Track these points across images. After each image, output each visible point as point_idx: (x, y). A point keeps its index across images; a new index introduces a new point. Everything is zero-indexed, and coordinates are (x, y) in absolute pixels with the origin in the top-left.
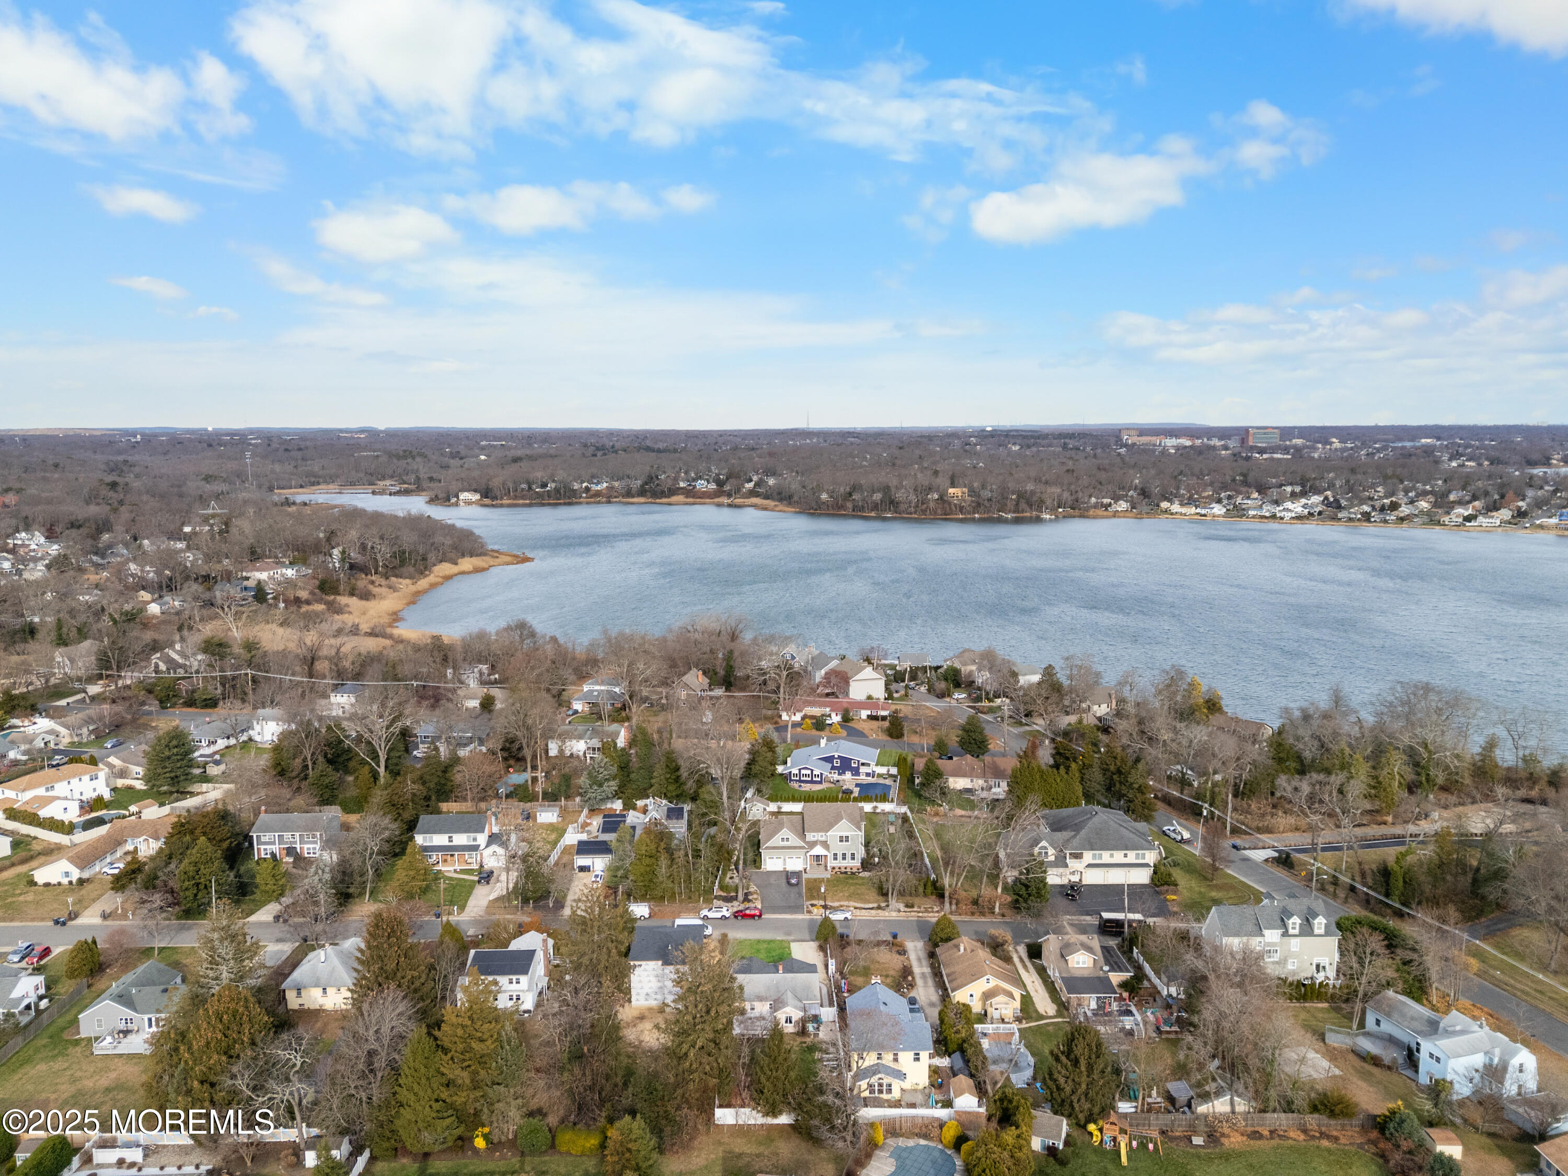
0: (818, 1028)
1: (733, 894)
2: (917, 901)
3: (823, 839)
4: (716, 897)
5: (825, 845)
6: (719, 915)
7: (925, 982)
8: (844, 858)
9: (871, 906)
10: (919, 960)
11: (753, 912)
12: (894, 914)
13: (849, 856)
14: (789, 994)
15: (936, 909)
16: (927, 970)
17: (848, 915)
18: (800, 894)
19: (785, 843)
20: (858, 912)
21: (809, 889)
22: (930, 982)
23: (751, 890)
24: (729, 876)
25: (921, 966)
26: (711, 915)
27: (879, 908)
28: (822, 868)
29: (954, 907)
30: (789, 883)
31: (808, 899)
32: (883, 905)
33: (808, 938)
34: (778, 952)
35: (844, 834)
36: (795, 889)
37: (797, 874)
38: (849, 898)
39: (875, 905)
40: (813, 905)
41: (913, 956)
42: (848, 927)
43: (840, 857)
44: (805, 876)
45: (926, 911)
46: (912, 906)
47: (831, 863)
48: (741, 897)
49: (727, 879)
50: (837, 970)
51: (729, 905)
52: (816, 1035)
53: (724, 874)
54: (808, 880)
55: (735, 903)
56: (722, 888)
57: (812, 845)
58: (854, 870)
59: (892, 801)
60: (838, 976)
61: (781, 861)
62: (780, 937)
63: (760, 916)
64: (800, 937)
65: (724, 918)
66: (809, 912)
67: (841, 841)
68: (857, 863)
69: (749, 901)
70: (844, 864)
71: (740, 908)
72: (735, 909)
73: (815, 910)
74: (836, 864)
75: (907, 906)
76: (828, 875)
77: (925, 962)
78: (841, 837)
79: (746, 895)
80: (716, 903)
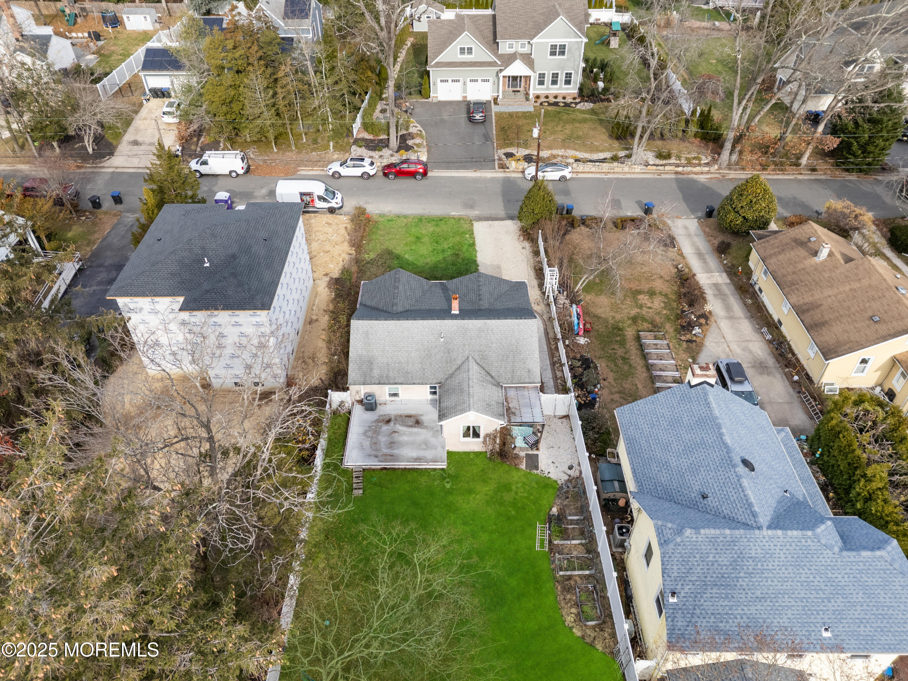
0: (535, 445)
1: (383, 137)
2: (674, 146)
3: (526, 50)
4: (357, 142)
5: (528, 60)
6: (358, 172)
7: (728, 308)
8: (554, 82)
9: (602, 156)
10: (700, 255)
11: (412, 168)
12: (638, 169)
13: (562, 78)
14: (474, 368)
15: (704, 161)
16: (722, 279)
17: (567, 173)
18: (487, 137)
19: (466, 57)
20: (581, 167)
21: (503, 130)
22: (738, 309)
23: (412, 130)
24: (379, 107)
25: (708, 270)
26: (345, 171)
27: (615, 159)
28: (521, 96)
29: (735, 157)
30: (471, 120)
31: (500, 147)
32: (622, 154)
33: (502, 213)
34: (452, 241)
35: (558, 41)
36: (480, 130)
37: (482, 106)
38: (566, 143)
39: (608, 155)
40: (509, 155)
41: (687, 249)
42: (566, 193)
43: (548, 79)
44: (495, 109)
45: (689, 163)
46: (668, 156)
47: (535, 89)
48: (394, 143)
49: (377, 113)
50: (563, 285)
51: (375, 154)
52: (533, 461)
53: (372, 106)
54: (499, 116)
55: (386, 152)
56: (366, 126)
57: (509, 59)
58: (569, 100)
59: (611, 7)
60: (562, 299)
61: (459, 85)
62: (455, 212)
63: (425, 174)
64: (486, 212)
65: (366, 176)
66: (503, 167)
67: (553, 53)
68: (573, 90)
69: (408, 148)
70: (554, 90)
71: (395, 160)
72: (385, 162)
73: (513, 164)
74: (541, 90)
75: (660, 156)
76: (529, 108)
77: (712, 261)
78: (554, 47)
79: (403, 139)
80: (357, 151)
